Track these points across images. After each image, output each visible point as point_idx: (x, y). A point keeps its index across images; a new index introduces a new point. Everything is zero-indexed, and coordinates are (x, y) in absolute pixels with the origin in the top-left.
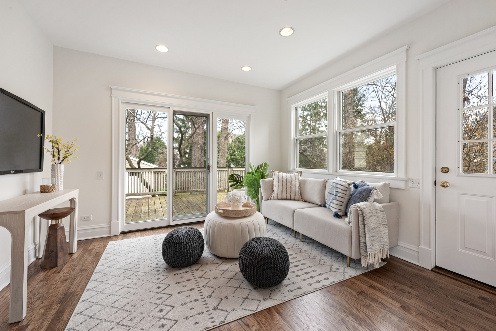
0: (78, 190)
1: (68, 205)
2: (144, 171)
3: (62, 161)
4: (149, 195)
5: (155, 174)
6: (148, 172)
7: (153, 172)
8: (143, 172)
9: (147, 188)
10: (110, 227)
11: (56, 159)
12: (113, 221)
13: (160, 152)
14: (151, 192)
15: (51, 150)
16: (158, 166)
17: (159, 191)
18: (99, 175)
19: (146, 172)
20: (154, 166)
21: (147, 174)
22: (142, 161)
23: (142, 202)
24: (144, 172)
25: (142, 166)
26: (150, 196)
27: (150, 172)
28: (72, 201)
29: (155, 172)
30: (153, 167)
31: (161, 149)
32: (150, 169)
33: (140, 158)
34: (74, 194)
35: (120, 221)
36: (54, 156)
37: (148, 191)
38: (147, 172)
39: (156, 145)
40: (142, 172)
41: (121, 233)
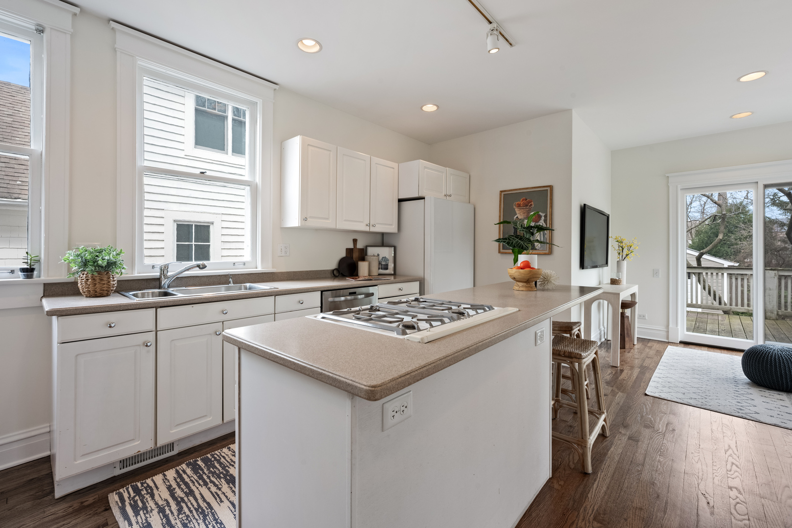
0: (637, 286)
1: (629, 299)
2: (709, 272)
3: (625, 258)
4: (718, 309)
5: (731, 278)
6: (717, 274)
7: (725, 275)
8: (707, 273)
9: (715, 299)
10: (668, 332)
11: (621, 256)
12: (671, 326)
13: (742, 235)
14: (723, 306)
15: (617, 248)
16: (737, 265)
17: (740, 306)
18: (655, 273)
19: (712, 274)
20: (726, 264)
21: (715, 277)
22: (704, 256)
23: (705, 318)
24: (709, 274)
25: (704, 264)
26: (721, 312)
27: (720, 274)
28: (633, 295)
29: (730, 275)
30: (726, 266)
31: (744, 229)
32: (721, 270)
33: (701, 251)
34: (635, 289)
35: (679, 327)
36: (619, 254)
37: (716, 304)
38: (715, 274)
39: (734, 222)
40: (704, 274)
41: (681, 342)
